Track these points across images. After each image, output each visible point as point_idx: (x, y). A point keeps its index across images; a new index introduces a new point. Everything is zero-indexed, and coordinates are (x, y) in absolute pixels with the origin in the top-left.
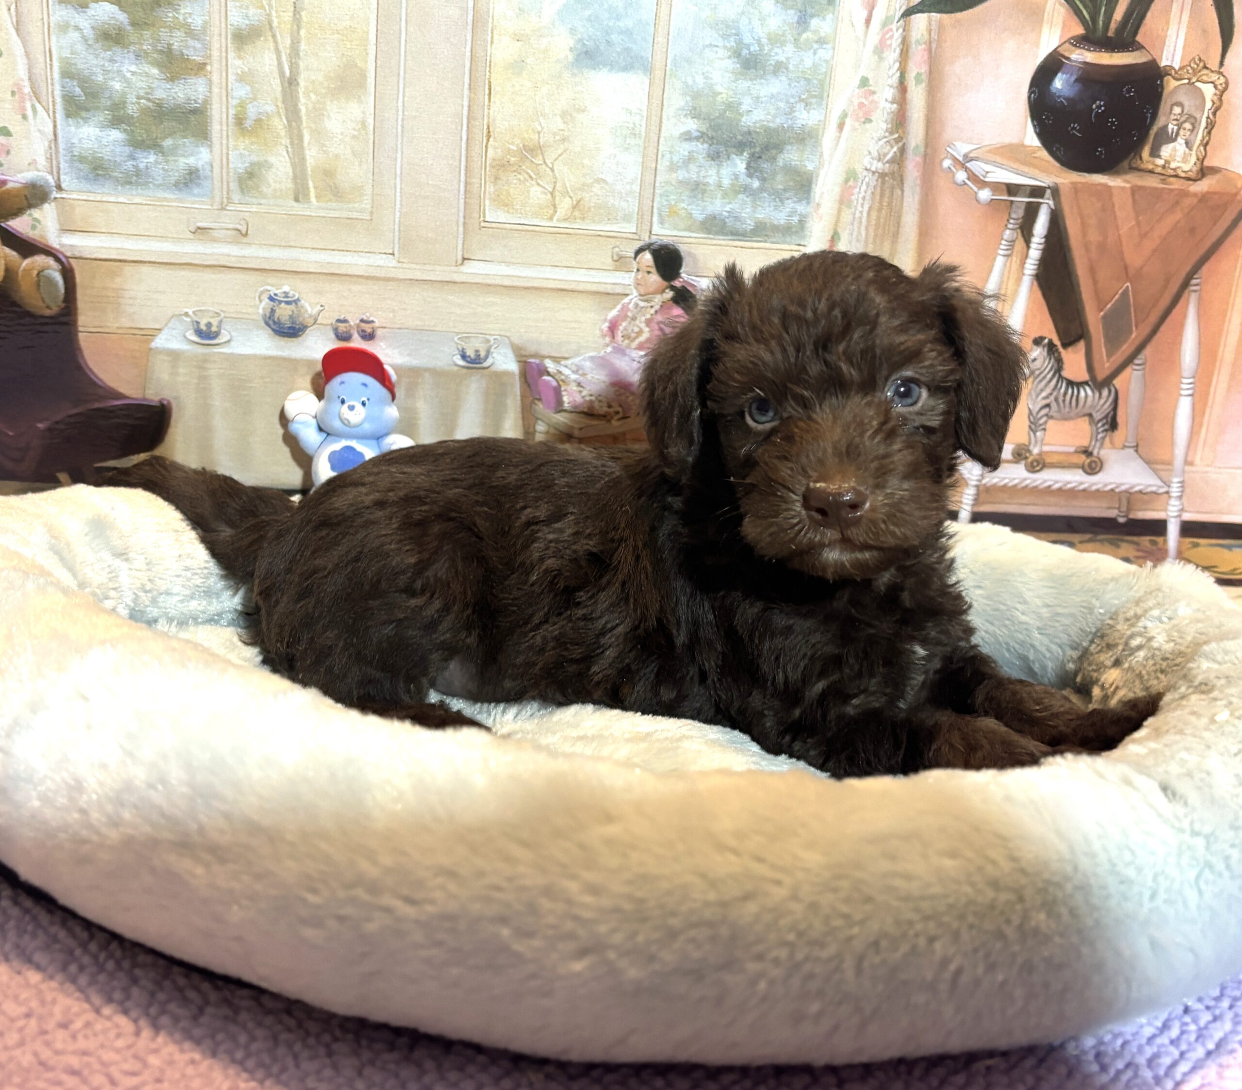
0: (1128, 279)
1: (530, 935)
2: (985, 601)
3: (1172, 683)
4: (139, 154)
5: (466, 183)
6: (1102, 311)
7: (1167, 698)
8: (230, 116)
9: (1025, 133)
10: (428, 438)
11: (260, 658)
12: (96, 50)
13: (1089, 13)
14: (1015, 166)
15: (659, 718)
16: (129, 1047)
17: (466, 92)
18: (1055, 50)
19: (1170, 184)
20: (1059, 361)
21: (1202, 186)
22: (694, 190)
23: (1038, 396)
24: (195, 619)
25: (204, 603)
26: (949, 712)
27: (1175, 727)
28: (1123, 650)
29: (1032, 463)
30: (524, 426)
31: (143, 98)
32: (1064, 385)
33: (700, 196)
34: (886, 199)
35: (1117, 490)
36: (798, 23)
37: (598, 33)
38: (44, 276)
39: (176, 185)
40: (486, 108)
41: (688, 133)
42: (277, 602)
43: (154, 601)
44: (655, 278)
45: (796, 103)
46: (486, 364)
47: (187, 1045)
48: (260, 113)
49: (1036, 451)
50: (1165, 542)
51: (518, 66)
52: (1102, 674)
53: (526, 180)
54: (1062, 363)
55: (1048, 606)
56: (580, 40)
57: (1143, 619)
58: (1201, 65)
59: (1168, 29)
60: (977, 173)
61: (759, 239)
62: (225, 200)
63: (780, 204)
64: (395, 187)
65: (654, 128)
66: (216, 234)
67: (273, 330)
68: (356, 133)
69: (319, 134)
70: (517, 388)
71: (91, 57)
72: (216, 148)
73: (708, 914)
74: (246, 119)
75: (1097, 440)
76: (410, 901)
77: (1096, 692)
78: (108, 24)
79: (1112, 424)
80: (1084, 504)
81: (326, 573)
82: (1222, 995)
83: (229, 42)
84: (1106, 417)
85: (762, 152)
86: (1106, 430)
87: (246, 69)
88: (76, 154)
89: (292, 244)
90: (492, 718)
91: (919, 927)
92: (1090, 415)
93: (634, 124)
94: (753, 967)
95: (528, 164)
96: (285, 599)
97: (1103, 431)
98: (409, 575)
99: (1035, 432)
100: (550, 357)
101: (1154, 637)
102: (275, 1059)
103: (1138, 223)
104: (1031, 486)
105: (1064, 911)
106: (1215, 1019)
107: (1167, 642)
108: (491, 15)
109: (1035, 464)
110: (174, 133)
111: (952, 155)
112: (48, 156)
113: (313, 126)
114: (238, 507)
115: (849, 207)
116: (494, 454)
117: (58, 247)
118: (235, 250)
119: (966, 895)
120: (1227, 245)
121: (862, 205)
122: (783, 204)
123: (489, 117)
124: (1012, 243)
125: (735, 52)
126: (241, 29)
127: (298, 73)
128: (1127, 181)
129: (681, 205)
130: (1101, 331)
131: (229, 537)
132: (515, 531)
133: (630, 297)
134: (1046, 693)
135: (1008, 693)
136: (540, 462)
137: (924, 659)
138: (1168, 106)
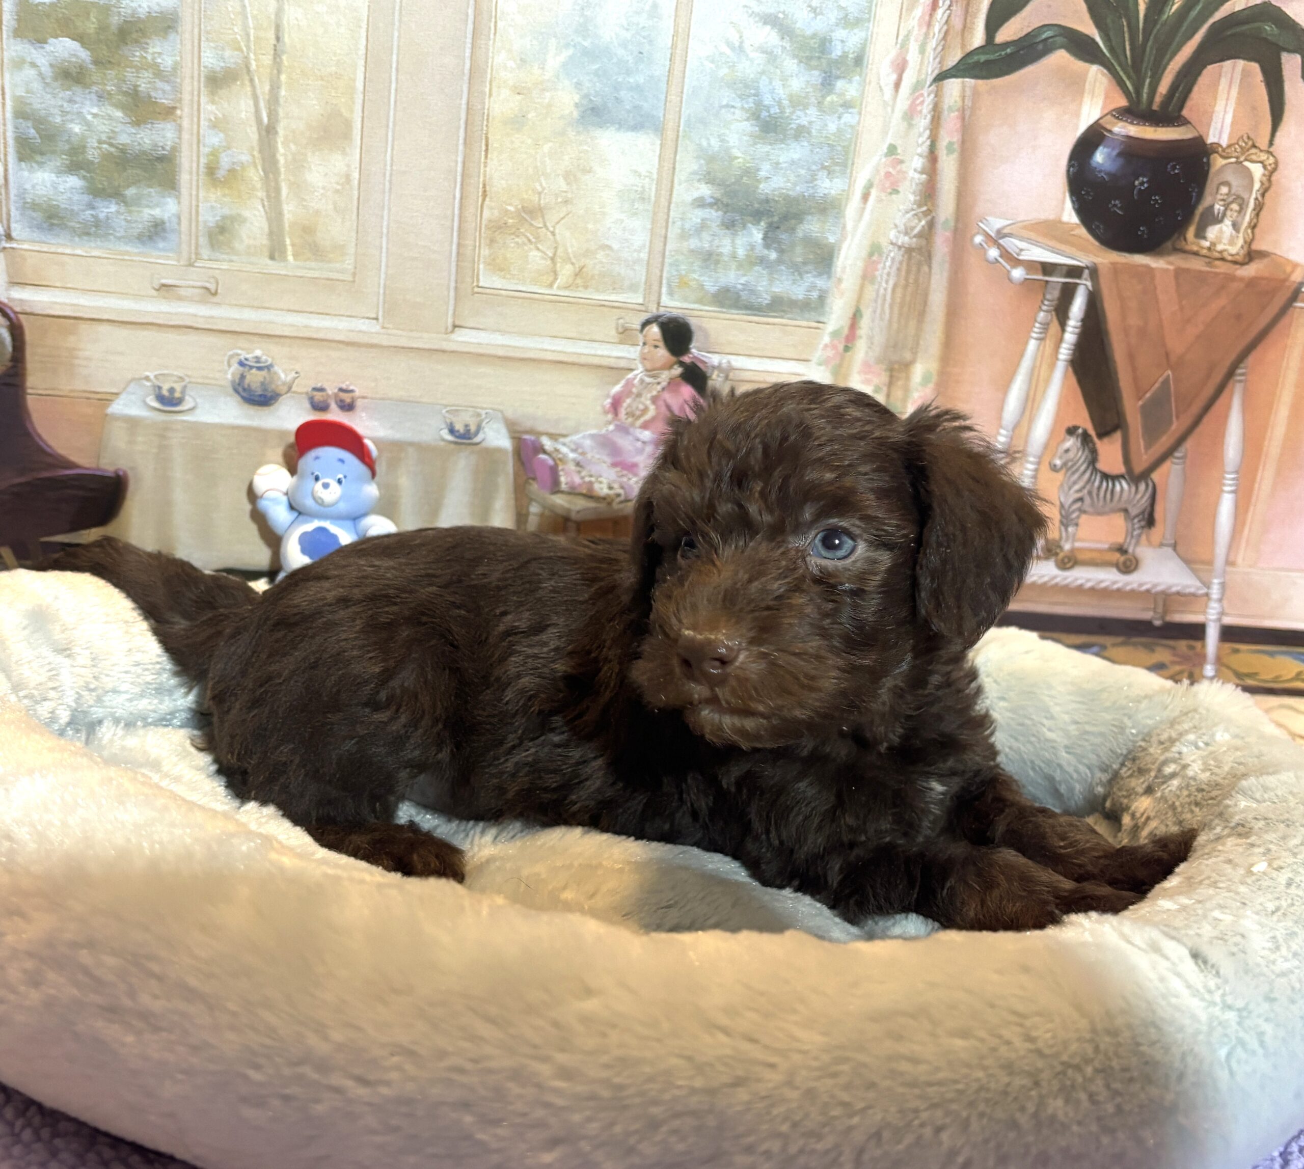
0: (1170, 367)
1: (496, 1123)
2: (1009, 715)
3: (1207, 820)
4: (99, 203)
5: (459, 245)
6: (1140, 399)
7: (1201, 839)
8: (202, 165)
9: (1063, 209)
10: (411, 524)
12: (54, 89)
13: (1133, 85)
14: (1051, 243)
17: (461, 147)
18: (1097, 122)
19: (1216, 267)
20: (1094, 453)
21: (1250, 271)
22: (706, 260)
23: (1070, 488)
24: (144, 720)
25: (156, 701)
27: (1209, 878)
28: (1156, 777)
29: (1062, 561)
30: (517, 506)
31: (105, 142)
32: (1098, 478)
33: (712, 267)
34: (912, 276)
35: (1154, 591)
36: (822, 84)
37: (606, 89)
39: (140, 237)
40: (482, 165)
41: (701, 199)
42: (230, 709)
43: (99, 700)
44: (663, 353)
45: (818, 170)
46: (477, 439)
48: (234, 163)
49: (1067, 547)
50: (1204, 646)
51: (517, 122)
52: (1133, 801)
53: (524, 244)
54: (1098, 455)
55: (1077, 723)
56: (586, 96)
57: (1178, 744)
58: (1250, 143)
59: (1215, 105)
60: (1010, 251)
61: (775, 315)
62: (193, 256)
63: (799, 278)
64: (381, 248)
65: (664, 193)
66: (182, 292)
67: (243, 398)
68: (339, 187)
69: (298, 187)
70: (510, 466)
71: (49, 96)
72: (185, 200)
74: (218, 168)
75: (1132, 536)
76: (362, 1081)
77: (1126, 820)
78: (69, 62)
79: (1150, 521)
80: (1118, 604)
81: (281, 681)
83: (202, 85)
84: (1143, 513)
85: (780, 221)
86: (1143, 527)
87: (221, 116)
88: (28, 201)
89: (267, 305)
91: (924, 1116)
92: (1126, 511)
93: (643, 187)
95: (527, 226)
97: (1139, 528)
98: (373, 686)
99: (1065, 527)
100: (547, 434)
101: (1189, 765)
103: (1182, 308)
104: (1062, 584)
107: (1203, 771)
110: (139, 181)
111: (984, 230)
113: (291, 178)
114: (194, 598)
115: (872, 283)
116: (477, 546)
117: (6, 301)
118: (203, 311)
119: (977, 1080)
120: (1273, 335)
121: (887, 282)
122: (802, 278)
123: (485, 176)
124: (1046, 326)
125: (753, 114)
126: (214, 72)
127: (277, 121)
128: (1171, 263)
129: (693, 276)
130: (1139, 420)
131: (184, 630)
132: (491, 640)
133: (635, 372)
134: (1071, 825)
135: (1030, 827)
136: (527, 558)
137: (942, 793)
138: (1215, 185)
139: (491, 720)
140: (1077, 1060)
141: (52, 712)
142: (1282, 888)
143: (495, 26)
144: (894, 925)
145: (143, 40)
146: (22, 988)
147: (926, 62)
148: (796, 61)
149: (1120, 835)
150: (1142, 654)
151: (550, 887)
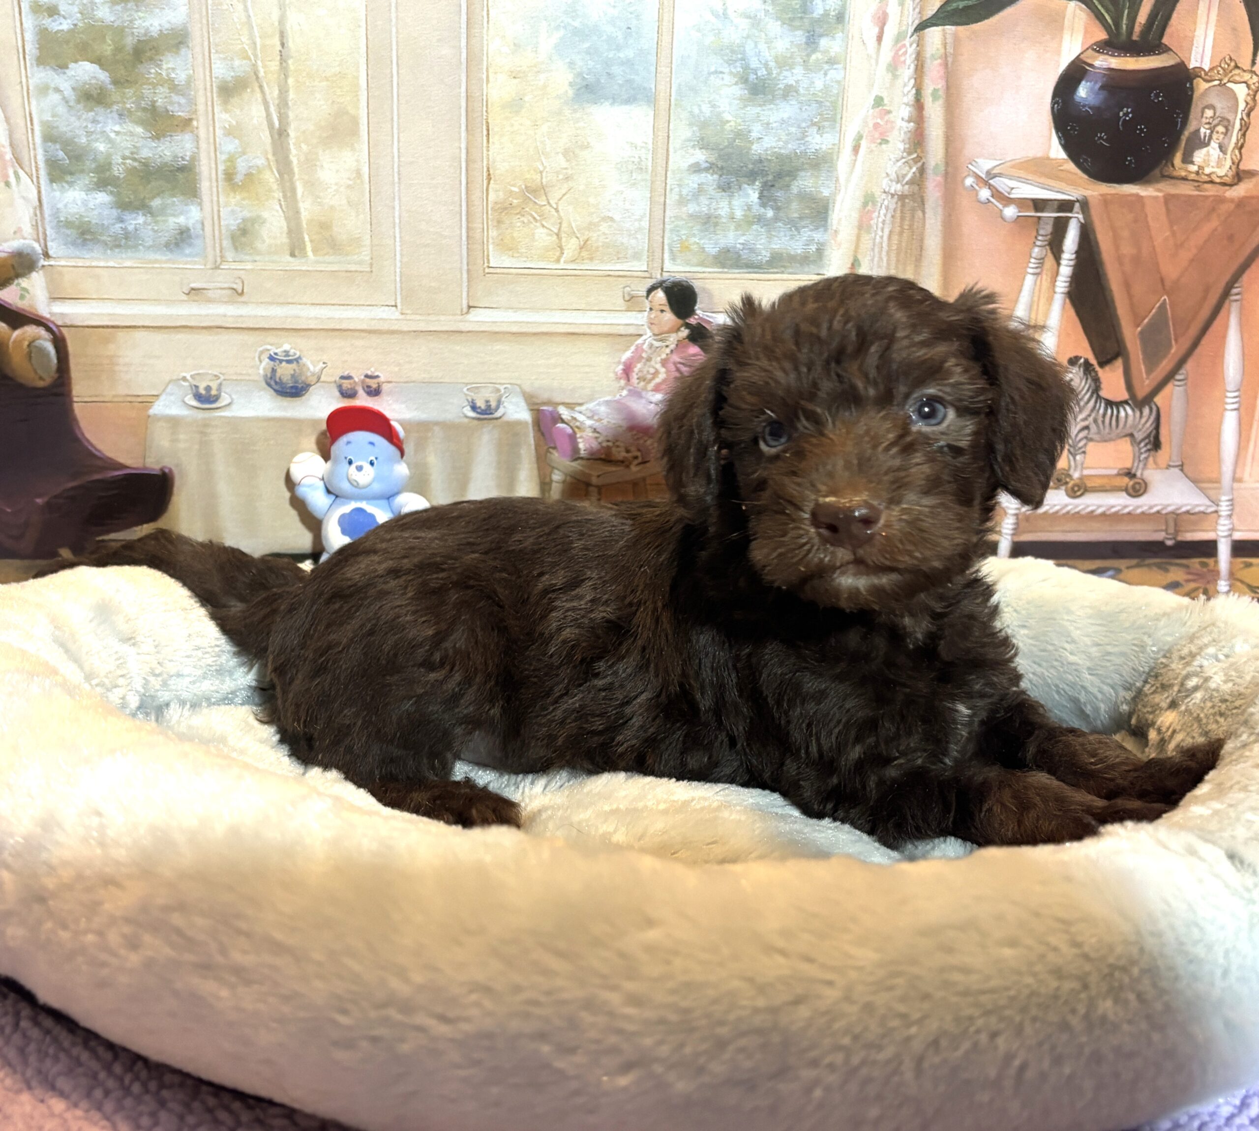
0: (1165, 291)
1: (572, 1050)
2: (1031, 641)
3: (1233, 729)
4: (127, 216)
5: (468, 228)
6: (1138, 326)
7: (1229, 746)
8: (220, 173)
9: (1050, 146)
10: (443, 498)
11: (278, 737)
12: (79, 111)
13: (1111, 18)
14: (1042, 180)
17: (464, 134)
18: (1078, 57)
19: (1206, 190)
20: (1097, 381)
21: (1239, 191)
22: (706, 223)
23: (1076, 417)
24: (208, 700)
25: (217, 682)
26: (997, 767)
27: (1238, 783)
28: (1179, 691)
29: (1072, 489)
30: (540, 476)
31: (129, 158)
32: (1103, 405)
33: (712, 229)
34: (907, 223)
35: (1164, 512)
36: (807, 44)
37: (598, 66)
38: (36, 347)
39: (167, 245)
40: (485, 149)
41: (697, 164)
42: (292, 680)
43: (165, 684)
44: (669, 317)
45: (808, 127)
46: (498, 414)
48: (250, 167)
49: (1076, 475)
50: (1216, 562)
51: (516, 105)
52: (1158, 716)
53: (530, 222)
54: (1100, 383)
55: (1098, 645)
56: (580, 74)
57: (1198, 657)
58: (1233, 64)
59: (1195, 30)
60: (1000, 189)
61: (775, 270)
62: (219, 260)
63: (796, 233)
64: (395, 237)
65: (661, 162)
66: (210, 294)
67: (275, 390)
68: (351, 183)
69: (312, 185)
70: (530, 437)
71: (74, 118)
72: (207, 207)
73: (758, 1021)
74: (236, 174)
75: (1140, 461)
76: (443, 1019)
77: (1153, 735)
78: (90, 84)
79: (1156, 444)
80: (1129, 528)
81: (340, 649)
83: (215, 95)
84: (1148, 436)
85: (775, 180)
86: (1149, 450)
87: (234, 123)
88: (62, 219)
89: (290, 300)
90: (521, 791)
91: (980, 1022)
92: (1131, 435)
93: (640, 157)
94: (808, 1074)
95: (531, 205)
96: (300, 676)
97: (1146, 451)
98: (427, 648)
99: (1074, 456)
100: (563, 404)
101: (1211, 677)
103: (1174, 234)
104: (1073, 512)
107: (1225, 682)
108: (485, 52)
109: (1076, 489)
110: (163, 192)
111: (974, 173)
112: (34, 223)
113: (306, 177)
114: (247, 581)
115: (869, 232)
116: (510, 515)
117: (48, 316)
118: (231, 310)
119: (1028, 986)
121: (882, 230)
122: (799, 233)
123: (488, 159)
124: (1041, 261)
125: (742, 78)
126: (226, 82)
127: (288, 124)
128: (1159, 190)
129: (693, 240)
130: (1139, 347)
131: (240, 611)
132: (532, 600)
133: (644, 337)
134: (1100, 742)
135: (1061, 745)
136: (557, 523)
137: (968, 716)
138: (1199, 109)
139: (537, 673)
140: (1122, 963)
141: (123, 698)
143: (488, 14)
144: (933, 848)
145: (157, 57)
146: (123, 952)
147: (906, 12)
148: (779, 23)
149: (1147, 750)
150: (1158, 575)
151: (601, 831)
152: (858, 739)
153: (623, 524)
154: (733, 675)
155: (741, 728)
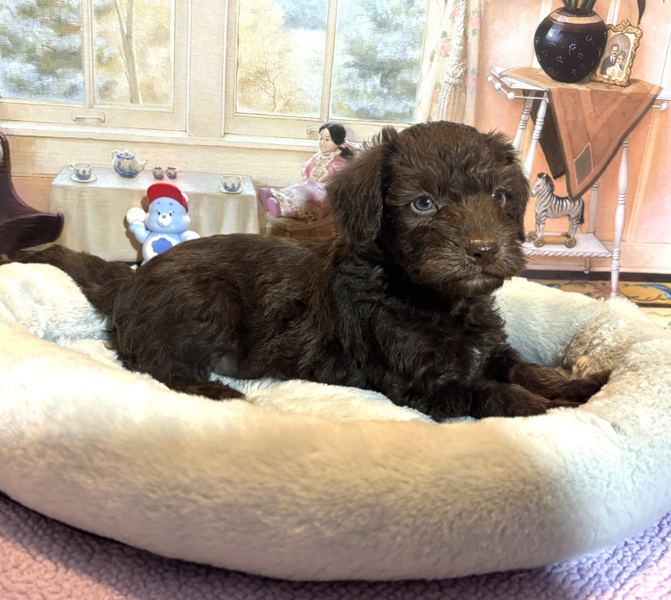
0: (589, 140)
1: (272, 514)
2: (513, 319)
3: (616, 365)
4: (43, 77)
5: (226, 91)
6: (575, 158)
7: (614, 373)
8: (94, 56)
9: (532, 62)
10: (207, 234)
11: (116, 357)
12: (19, 19)
14: (527, 79)
15: (337, 387)
16: (53, 578)
17: (225, 41)
18: (549, 16)
19: (612, 89)
20: (552, 186)
21: (629, 90)
22: (351, 94)
23: (540, 205)
24: (80, 336)
25: (85, 327)
26: (494, 381)
27: (618, 390)
28: (589, 346)
29: (537, 242)
30: (259, 224)
31: (45, 46)
32: (555, 199)
33: (355, 98)
34: (457, 99)
35: (584, 256)
36: (408, 2)
37: (298, 9)
39: (65, 94)
40: (236, 50)
41: (348, 63)
42: (126, 326)
43: (57, 326)
44: (331, 143)
45: (407, 46)
46: (238, 191)
47: (84, 576)
48: (111, 54)
49: (540, 235)
50: (610, 283)
51: (253, 27)
52: (578, 359)
53: (259, 90)
54: (554, 187)
55: (548, 322)
56: (288, 13)
57: (600, 329)
58: (628, 23)
59: (610, 5)
60: (507, 84)
61: (387, 121)
62: (92, 103)
64: (187, 94)
65: (329, 61)
66: (87, 121)
67: (120, 174)
68: (164, 65)
69: (144, 65)
70: (255, 204)
71: (16, 23)
72: (87, 74)
73: (369, 501)
74: (103, 57)
75: (573, 229)
76: (206, 496)
77: (575, 368)
78: (25, 5)
79: (581, 220)
80: (566, 264)
81: (153, 310)
82: (645, 535)
83: (93, 14)
84: (578, 216)
85: (389, 73)
86: (578, 224)
87: (103, 30)
88: (8, 77)
89: (130, 126)
90: (246, 388)
91: (483, 505)
92: (569, 215)
93: (318, 58)
94: (394, 529)
95: (260, 80)
96: (131, 324)
97: (576, 224)
98: (199, 310)
99: (539, 225)
100: (273, 187)
101: (606, 339)
102: (133, 583)
103: (595, 111)
104: (537, 254)
105: (561, 494)
106: (642, 548)
107: (613, 342)
110: (63, 65)
111: (493, 74)
113: (140, 61)
114: (102, 273)
115: (437, 103)
116: (244, 243)
118: (98, 130)
119: (508, 487)
120: (642, 122)
121: (444, 102)
122: (400, 102)
123: (238, 55)
124: (526, 122)
125: (373, 18)
126: (99, 8)
127: (132, 32)
128: (589, 88)
129: (345, 103)
130: (575, 169)
131: (98, 290)
132: (256, 287)
133: (317, 154)
134: (548, 371)
135: (527, 372)
136: (268, 248)
137: (480, 355)
138: (610, 46)
139: (257, 325)
140: (557, 477)
141: (36, 332)
142: (656, 394)
146: (36, 459)
149: (571, 376)
150: (580, 288)
151: (288, 409)
152: (424, 363)
153: (303, 250)
154: (361, 330)
155: (363, 358)
